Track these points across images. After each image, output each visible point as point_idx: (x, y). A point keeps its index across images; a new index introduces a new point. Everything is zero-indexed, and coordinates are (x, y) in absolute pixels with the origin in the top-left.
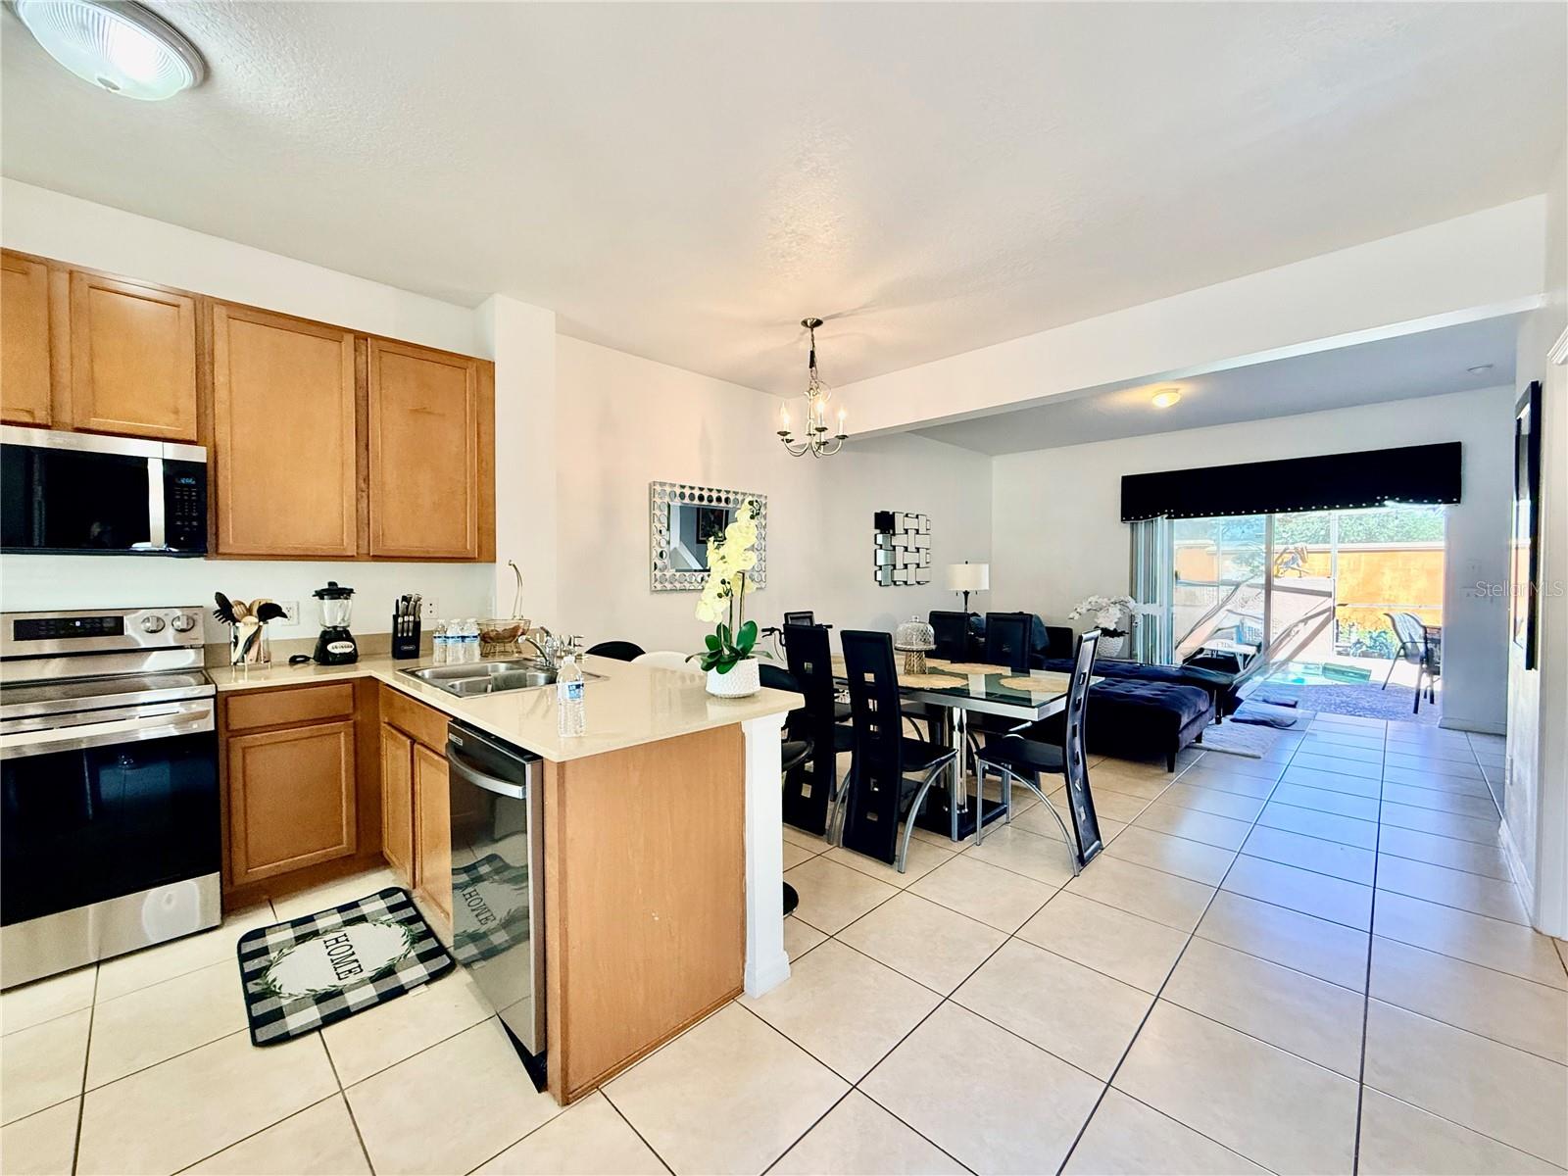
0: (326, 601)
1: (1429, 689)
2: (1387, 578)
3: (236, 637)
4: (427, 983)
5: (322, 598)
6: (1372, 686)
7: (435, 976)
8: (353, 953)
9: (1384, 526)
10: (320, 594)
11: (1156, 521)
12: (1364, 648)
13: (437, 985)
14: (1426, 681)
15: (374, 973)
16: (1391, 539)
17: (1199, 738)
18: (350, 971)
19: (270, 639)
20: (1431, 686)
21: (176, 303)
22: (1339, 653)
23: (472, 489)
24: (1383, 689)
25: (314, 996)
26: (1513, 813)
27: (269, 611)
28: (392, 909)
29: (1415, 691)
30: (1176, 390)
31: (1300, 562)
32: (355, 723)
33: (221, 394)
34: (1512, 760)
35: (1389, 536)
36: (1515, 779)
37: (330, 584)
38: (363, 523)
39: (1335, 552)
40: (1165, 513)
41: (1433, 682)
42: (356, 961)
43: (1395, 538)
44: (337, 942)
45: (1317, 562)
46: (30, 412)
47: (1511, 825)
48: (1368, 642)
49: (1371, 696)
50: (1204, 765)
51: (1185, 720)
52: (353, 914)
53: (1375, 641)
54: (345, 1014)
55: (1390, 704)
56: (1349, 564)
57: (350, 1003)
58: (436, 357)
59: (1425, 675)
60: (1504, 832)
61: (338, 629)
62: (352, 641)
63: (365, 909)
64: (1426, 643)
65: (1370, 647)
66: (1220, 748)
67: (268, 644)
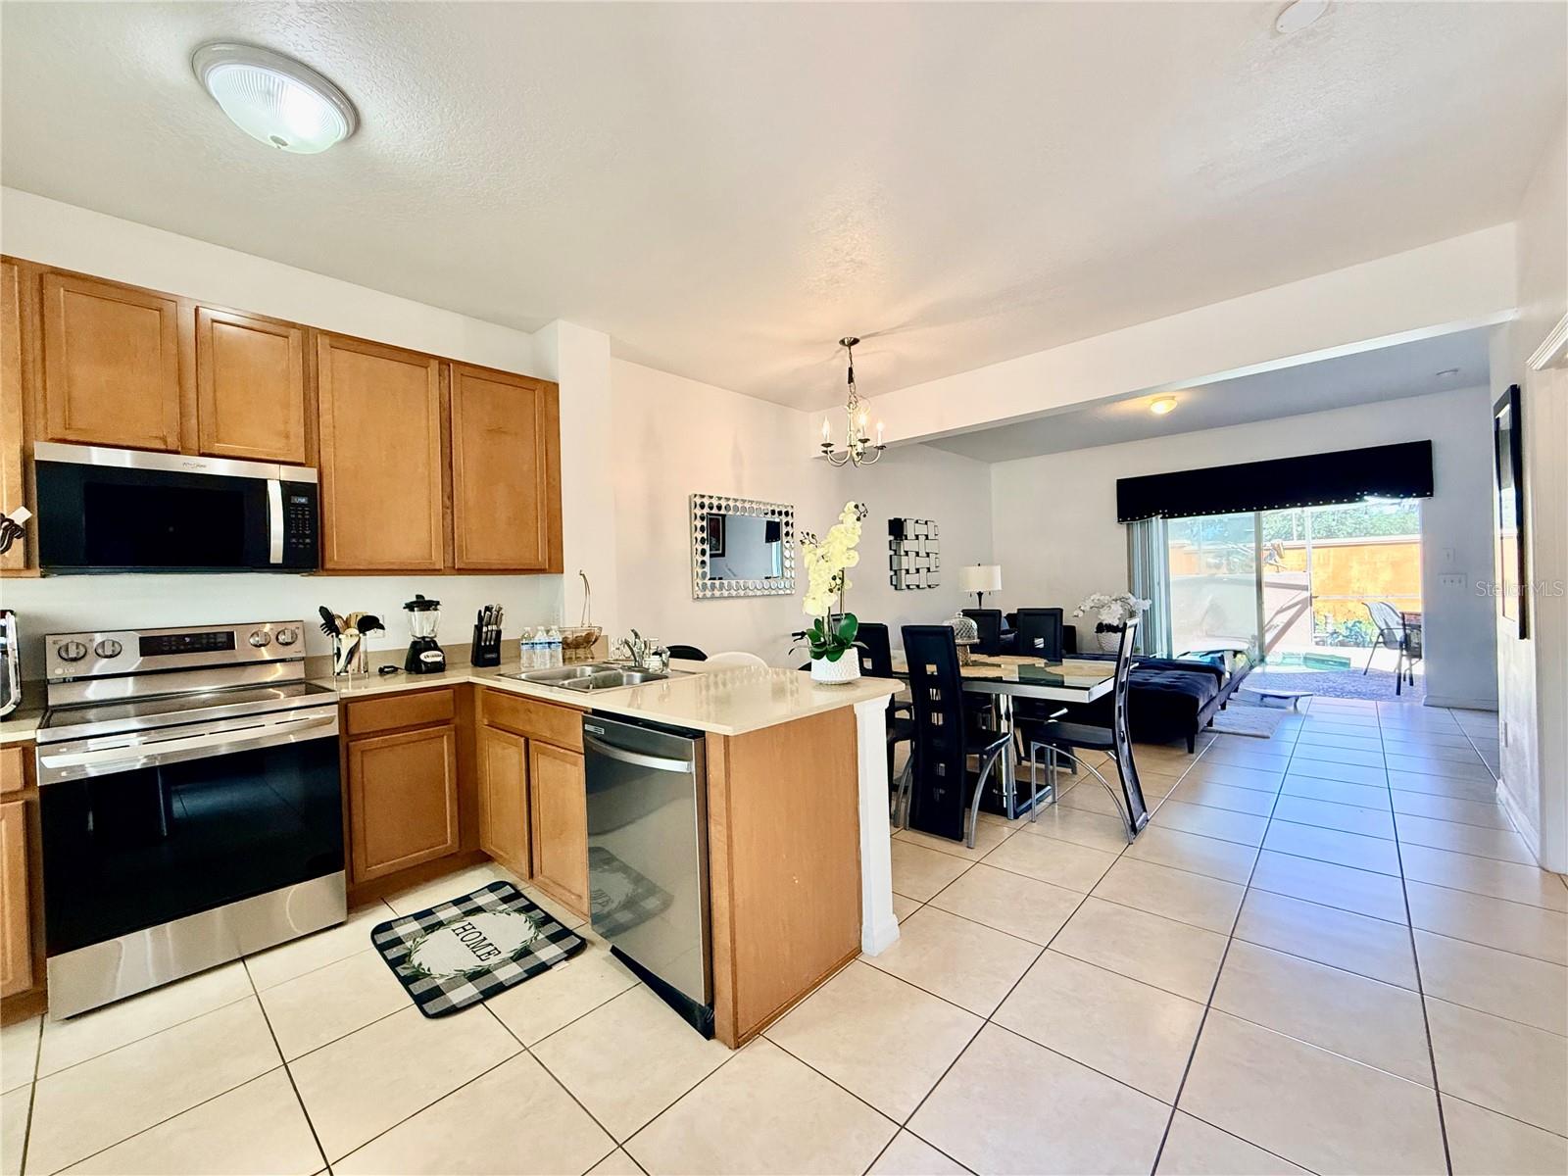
0: (416, 613)
1: (1408, 672)
2: (1355, 571)
3: (339, 649)
4: (566, 959)
5: (412, 610)
6: (1355, 672)
7: (571, 954)
8: (485, 939)
9: (1343, 524)
10: (410, 607)
11: (1151, 521)
12: (1341, 638)
13: (575, 961)
14: (1405, 662)
15: (512, 954)
16: (1350, 535)
17: (1210, 723)
18: (489, 953)
19: (368, 650)
20: (1410, 669)
21: (285, 334)
22: (1317, 643)
23: (542, 503)
24: (1365, 674)
25: (464, 975)
26: (1510, 772)
27: (368, 623)
28: (505, 900)
29: (1396, 676)
30: (1173, 398)
31: (1277, 558)
32: (456, 727)
33: (326, 418)
34: (1506, 725)
35: (1348, 533)
36: (1510, 740)
37: (418, 596)
38: (450, 538)
39: (1309, 548)
40: (1159, 514)
41: (1411, 665)
42: (491, 944)
43: (1354, 534)
44: (465, 930)
45: (1291, 558)
46: (164, 440)
47: (1509, 783)
48: (1346, 633)
49: (1355, 681)
50: (1218, 746)
51: (1201, 704)
52: (469, 906)
53: (1351, 630)
54: (500, 988)
55: (1375, 687)
56: (1319, 558)
57: (502, 978)
58: (510, 380)
59: (1404, 658)
60: (1502, 791)
61: (427, 639)
62: (440, 650)
63: (480, 901)
64: (1405, 629)
65: (1347, 637)
66: (1231, 730)
67: (366, 657)
